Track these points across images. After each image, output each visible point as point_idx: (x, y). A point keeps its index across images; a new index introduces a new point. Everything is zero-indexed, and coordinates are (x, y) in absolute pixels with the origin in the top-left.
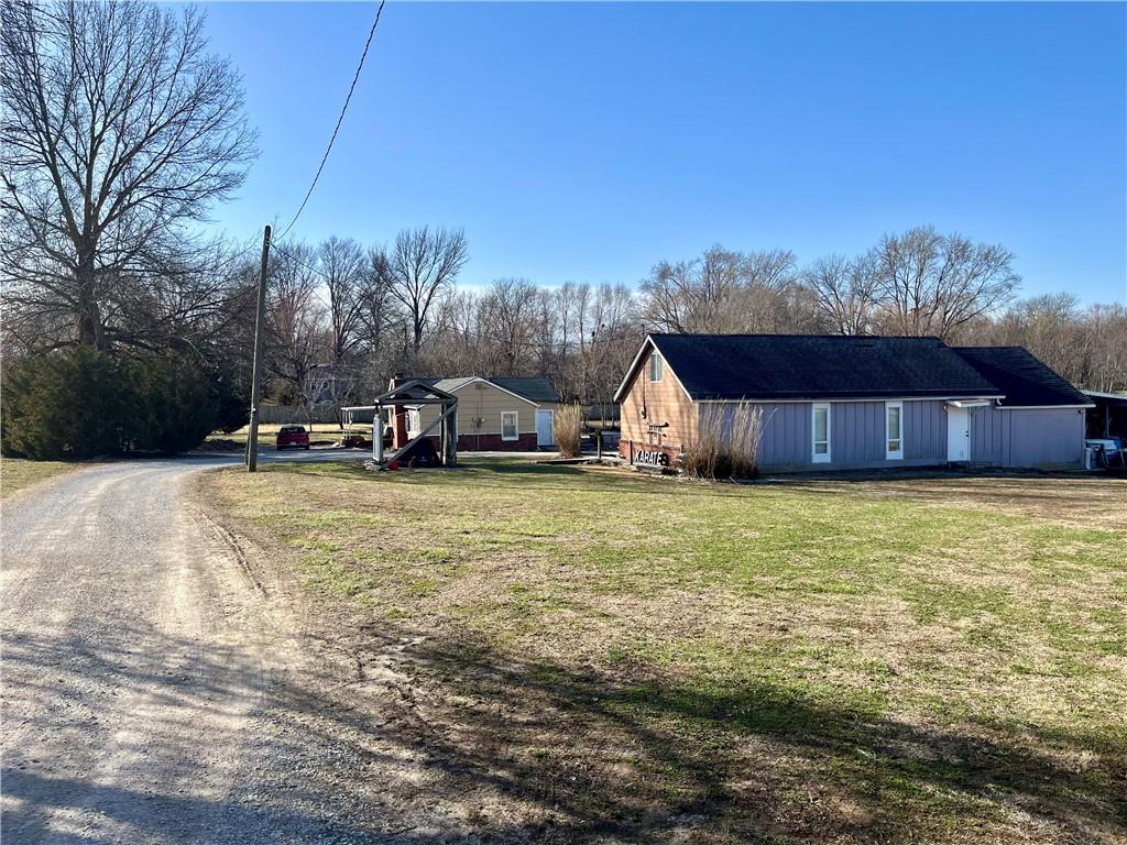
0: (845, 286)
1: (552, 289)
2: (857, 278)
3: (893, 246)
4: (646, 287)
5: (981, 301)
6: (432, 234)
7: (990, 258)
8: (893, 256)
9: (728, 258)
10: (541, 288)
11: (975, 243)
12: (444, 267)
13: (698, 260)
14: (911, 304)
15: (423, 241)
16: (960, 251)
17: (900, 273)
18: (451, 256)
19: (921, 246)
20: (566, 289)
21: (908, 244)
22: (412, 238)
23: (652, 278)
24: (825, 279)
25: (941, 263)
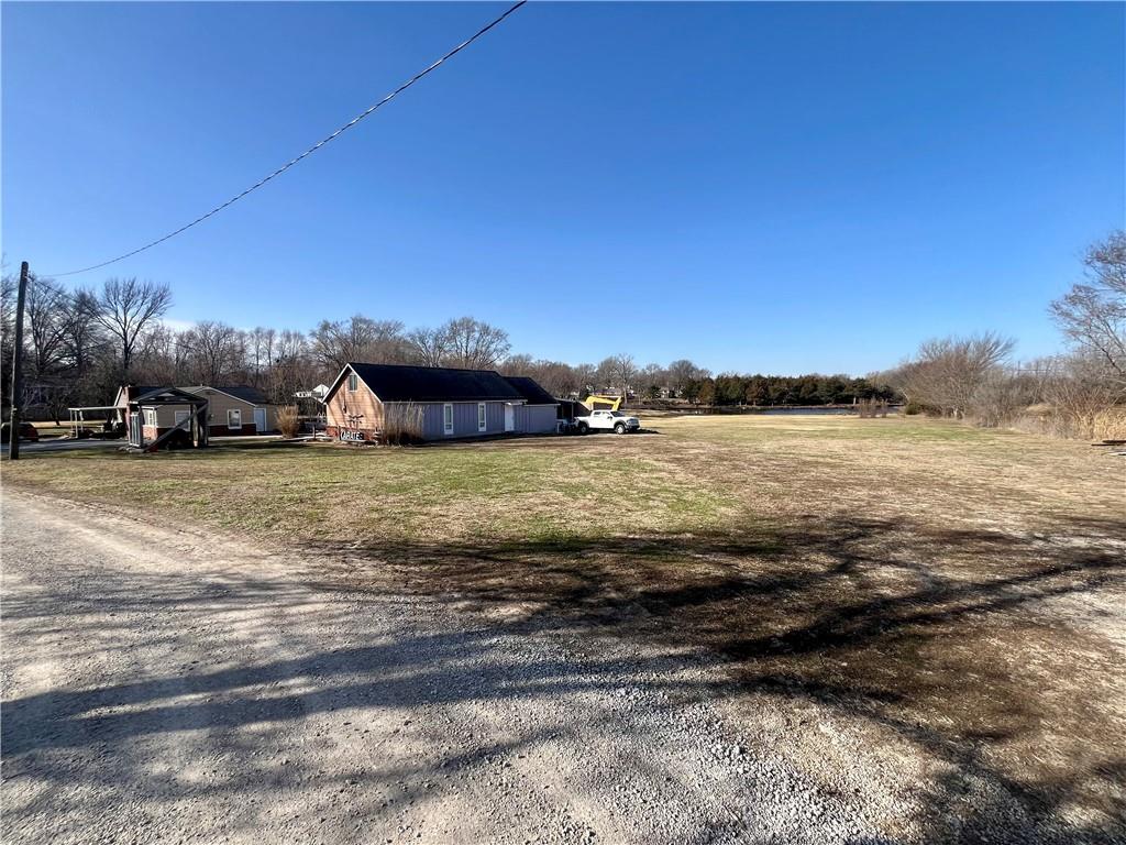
0: (430, 343)
1: (247, 331)
2: (436, 339)
3: (454, 324)
4: (313, 334)
5: (495, 356)
6: (139, 284)
7: (499, 335)
8: (455, 329)
9: (365, 321)
10: (238, 328)
11: (491, 327)
12: (151, 308)
13: (347, 321)
14: (464, 353)
15: (131, 287)
16: (485, 330)
17: (458, 339)
18: (157, 301)
19: (468, 325)
20: (258, 331)
21: (461, 324)
22: (121, 285)
23: (317, 329)
24: (420, 338)
25: (477, 335)
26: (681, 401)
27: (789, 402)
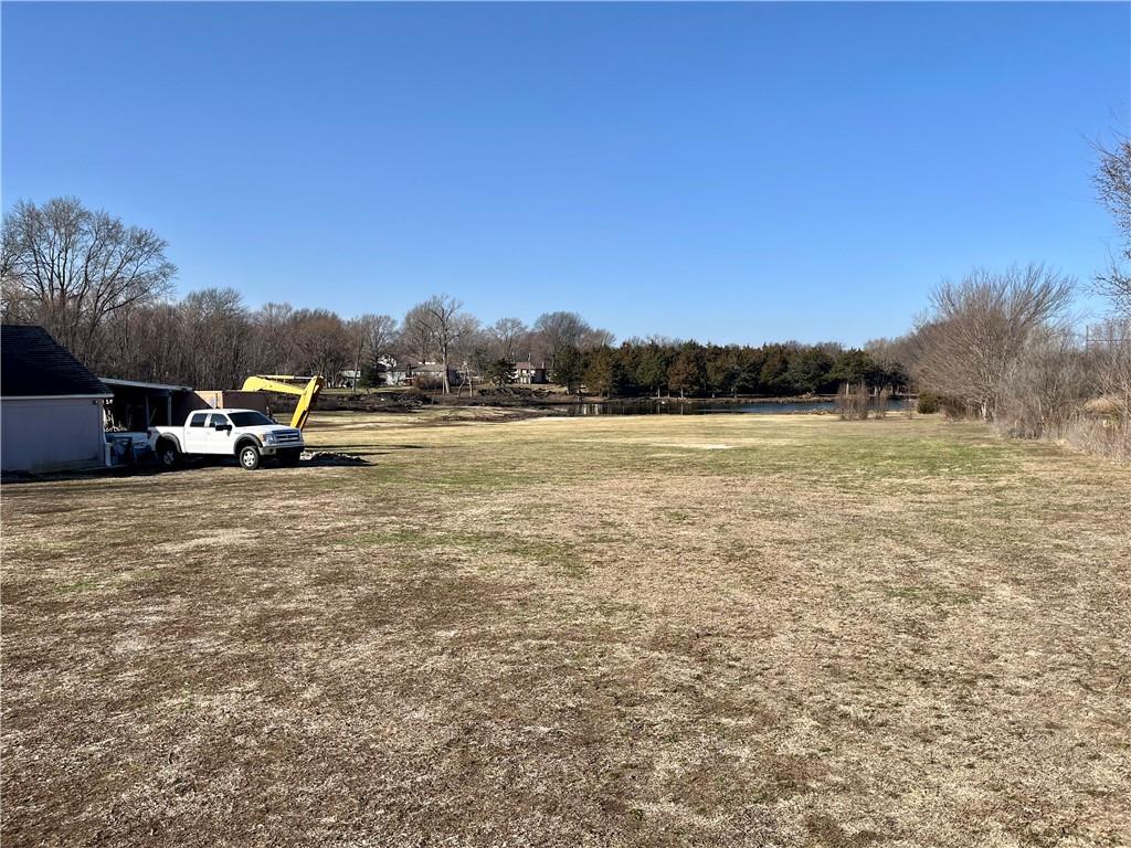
11: (127, 226)
26: (556, 389)
27: (743, 390)
